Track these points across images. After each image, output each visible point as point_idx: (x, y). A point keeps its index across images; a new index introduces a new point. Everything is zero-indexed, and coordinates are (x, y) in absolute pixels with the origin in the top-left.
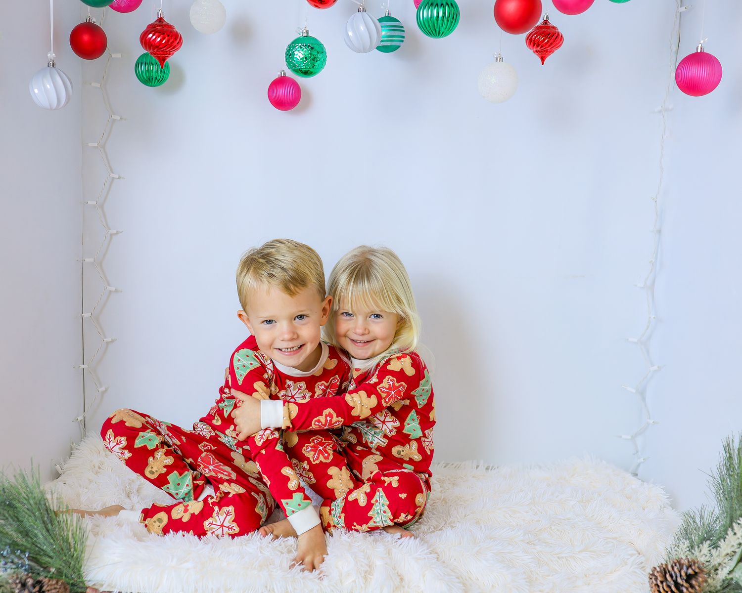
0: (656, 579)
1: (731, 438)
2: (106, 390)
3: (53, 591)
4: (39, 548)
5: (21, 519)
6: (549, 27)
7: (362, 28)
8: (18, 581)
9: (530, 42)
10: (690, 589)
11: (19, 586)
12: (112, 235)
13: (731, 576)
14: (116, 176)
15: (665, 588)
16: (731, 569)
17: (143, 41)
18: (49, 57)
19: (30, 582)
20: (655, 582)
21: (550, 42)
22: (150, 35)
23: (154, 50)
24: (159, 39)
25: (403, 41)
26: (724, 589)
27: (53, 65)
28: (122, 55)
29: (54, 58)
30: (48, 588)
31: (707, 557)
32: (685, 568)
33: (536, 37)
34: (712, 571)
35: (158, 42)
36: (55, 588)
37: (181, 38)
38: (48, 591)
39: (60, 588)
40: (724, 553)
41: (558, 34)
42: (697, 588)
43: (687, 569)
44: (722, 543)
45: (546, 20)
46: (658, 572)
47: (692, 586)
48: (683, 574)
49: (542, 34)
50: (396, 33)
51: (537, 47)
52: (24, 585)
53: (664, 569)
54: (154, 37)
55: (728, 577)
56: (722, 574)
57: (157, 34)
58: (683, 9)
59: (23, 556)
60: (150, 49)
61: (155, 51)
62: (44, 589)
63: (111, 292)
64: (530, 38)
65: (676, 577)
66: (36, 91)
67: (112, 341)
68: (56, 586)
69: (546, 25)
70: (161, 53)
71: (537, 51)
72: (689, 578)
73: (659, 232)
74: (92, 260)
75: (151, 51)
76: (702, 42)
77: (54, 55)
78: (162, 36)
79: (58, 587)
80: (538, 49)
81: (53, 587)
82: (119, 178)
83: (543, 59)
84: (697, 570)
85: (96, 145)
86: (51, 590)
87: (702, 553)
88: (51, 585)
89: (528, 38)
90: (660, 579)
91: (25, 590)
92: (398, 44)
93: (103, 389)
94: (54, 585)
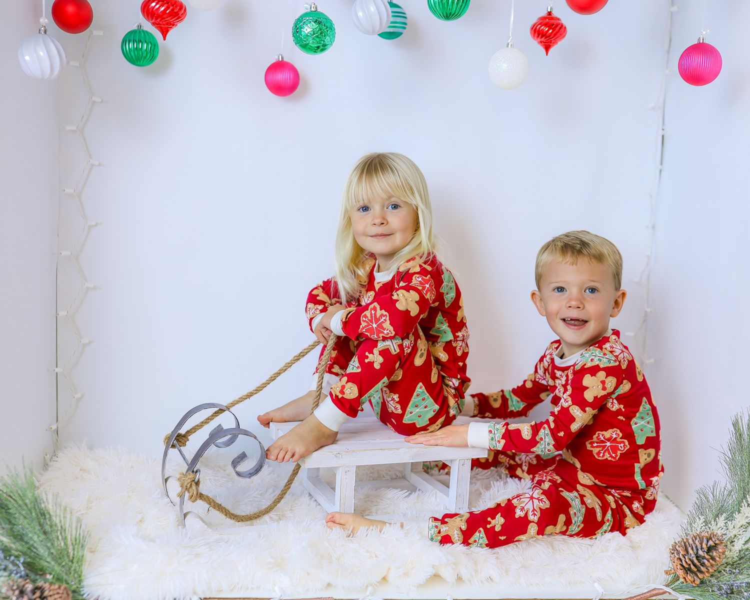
0: (678, 553)
1: (739, 415)
2: (82, 397)
3: (56, 596)
4: (35, 552)
5: (13, 521)
6: (552, 18)
7: (373, 9)
8: (15, 588)
9: (535, 32)
10: (711, 561)
11: (17, 592)
12: (90, 227)
13: (746, 546)
14: (96, 163)
15: (687, 561)
16: (747, 539)
17: (145, 10)
18: (41, 23)
19: (29, 587)
20: (677, 556)
21: (555, 32)
22: (153, 4)
23: (156, 19)
24: (162, 9)
25: (405, 28)
26: (740, 559)
27: (45, 32)
28: (104, 33)
29: (46, 24)
30: (51, 593)
31: (724, 530)
32: (705, 541)
33: (540, 28)
34: (729, 543)
35: (162, 11)
36: (58, 593)
37: (185, 10)
38: (51, 596)
39: (63, 593)
40: (739, 525)
41: (562, 25)
42: (717, 559)
43: (708, 542)
44: (736, 515)
45: (550, 12)
46: (679, 547)
47: (713, 558)
48: (704, 546)
49: (546, 25)
50: (398, 20)
51: (541, 38)
52: (22, 592)
53: (685, 543)
54: (158, 6)
55: (743, 548)
56: (739, 545)
57: (160, 3)
58: (674, 9)
59: (18, 562)
60: (152, 19)
61: (158, 20)
62: (46, 594)
63: (88, 288)
64: (534, 28)
65: (697, 550)
66: (27, 58)
67: (90, 343)
68: (58, 591)
69: (550, 16)
70: (164, 23)
71: (541, 42)
72: (710, 549)
73: (653, 227)
74: (68, 253)
75: (154, 21)
76: (704, 33)
77: (47, 20)
78: (166, 5)
79: (61, 592)
80: (543, 39)
81: (55, 592)
82: (100, 165)
83: (547, 48)
84: (717, 542)
85: (74, 128)
86: (54, 595)
87: (718, 526)
88: (54, 590)
89: (532, 28)
90: (682, 553)
91: (23, 597)
92: (400, 30)
93: (78, 395)
94: (56, 589)
